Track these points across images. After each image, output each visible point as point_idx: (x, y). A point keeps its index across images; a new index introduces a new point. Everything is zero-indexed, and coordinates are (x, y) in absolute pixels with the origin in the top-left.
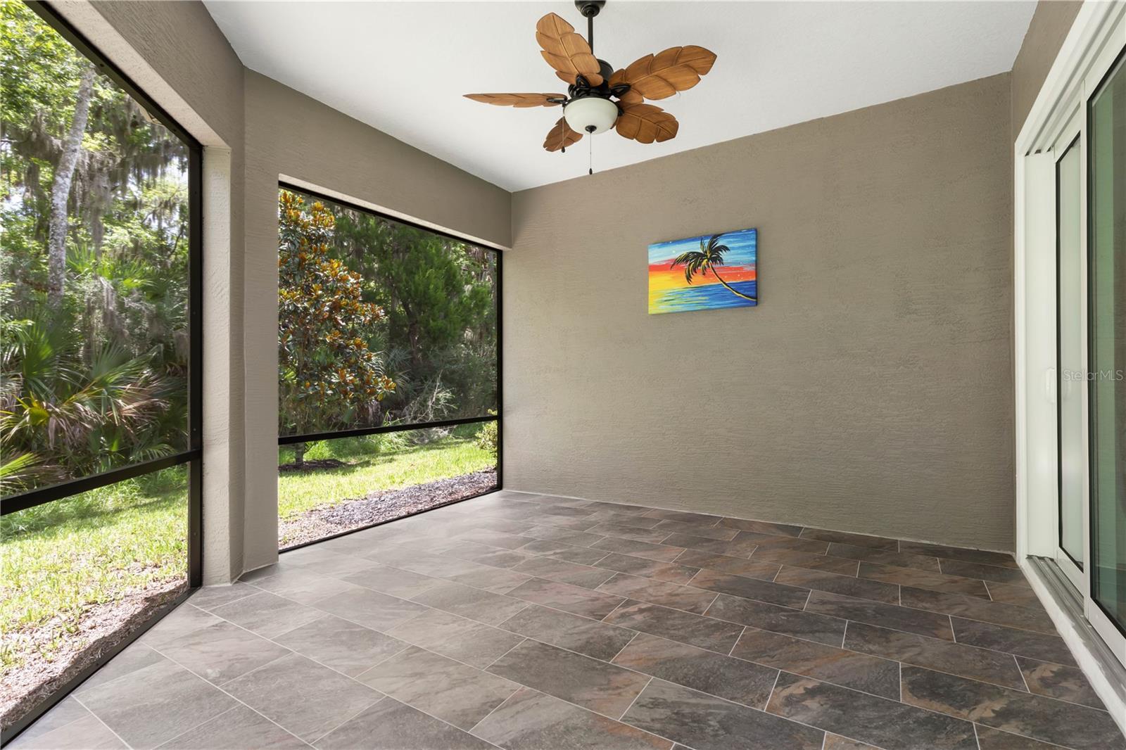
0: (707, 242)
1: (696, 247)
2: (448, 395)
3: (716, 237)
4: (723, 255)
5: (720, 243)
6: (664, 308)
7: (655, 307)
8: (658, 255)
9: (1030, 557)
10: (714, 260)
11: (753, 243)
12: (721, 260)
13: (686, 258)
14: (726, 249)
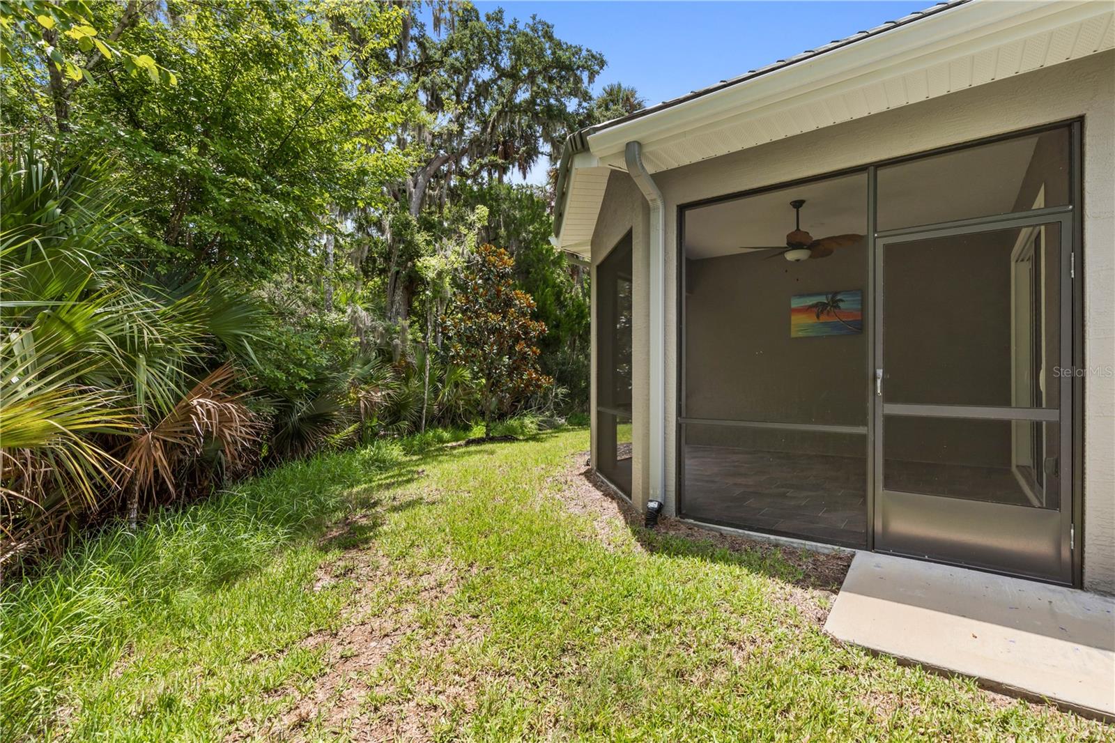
0: (830, 296)
1: (823, 299)
2: (564, 391)
3: (836, 293)
4: (841, 304)
5: (839, 297)
6: (801, 334)
7: (795, 333)
8: (796, 303)
9: (1017, 466)
10: (835, 307)
11: (860, 298)
12: (839, 307)
13: (816, 306)
14: (842, 301)
